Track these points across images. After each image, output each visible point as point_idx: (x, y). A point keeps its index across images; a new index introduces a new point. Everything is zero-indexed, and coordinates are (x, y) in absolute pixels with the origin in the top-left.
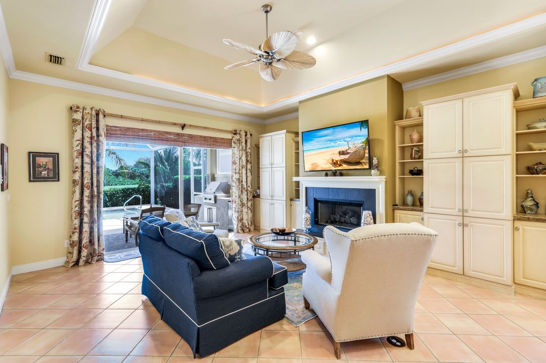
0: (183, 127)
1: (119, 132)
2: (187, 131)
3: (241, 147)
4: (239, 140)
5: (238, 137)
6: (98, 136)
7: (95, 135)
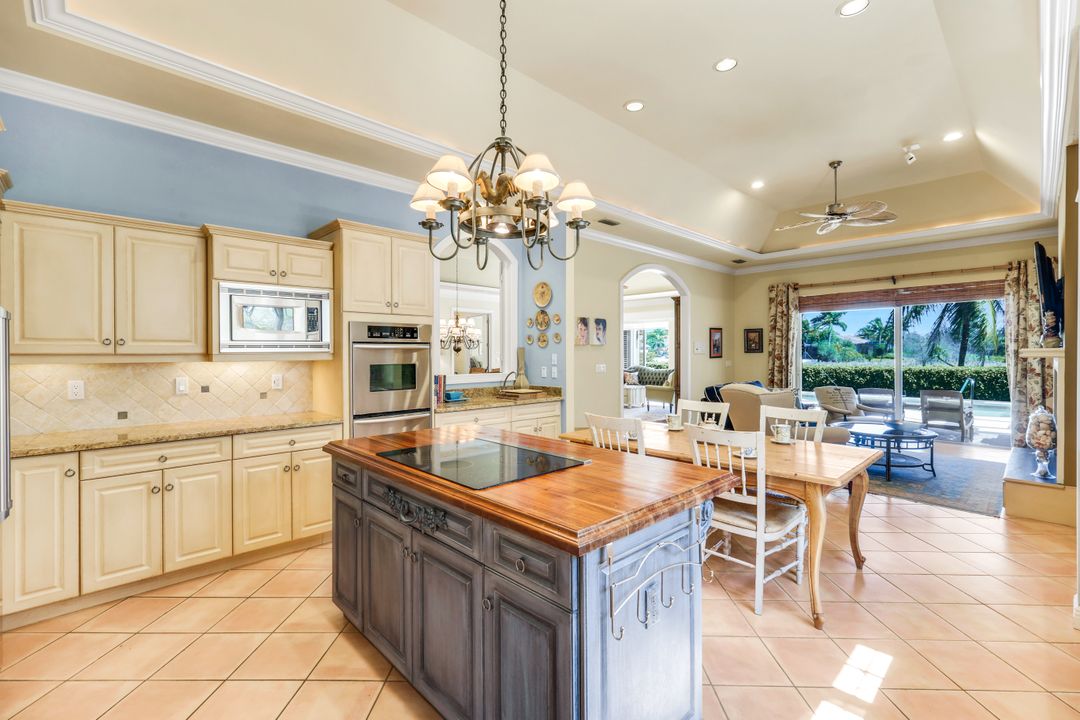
0: (894, 279)
1: (812, 301)
2: (901, 284)
3: (1022, 293)
4: (1017, 280)
5: (1014, 274)
6: (788, 309)
7: (785, 309)
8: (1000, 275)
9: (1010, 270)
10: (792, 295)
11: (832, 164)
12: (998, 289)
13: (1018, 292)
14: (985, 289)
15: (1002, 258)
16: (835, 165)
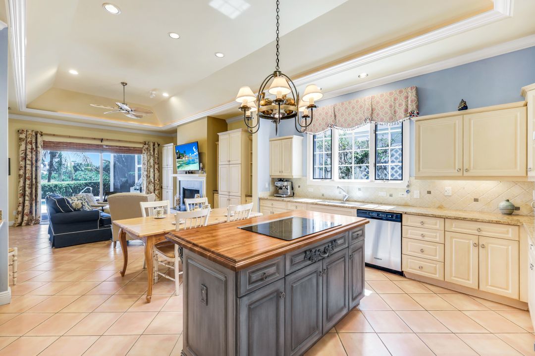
0: (102, 140)
2: (105, 143)
3: (149, 153)
4: (147, 148)
5: (146, 146)
6: (37, 147)
7: (34, 147)
8: (141, 146)
9: (145, 144)
10: (40, 139)
11: (123, 83)
12: (140, 151)
13: (148, 153)
14: (136, 150)
15: (142, 139)
16: (124, 84)
